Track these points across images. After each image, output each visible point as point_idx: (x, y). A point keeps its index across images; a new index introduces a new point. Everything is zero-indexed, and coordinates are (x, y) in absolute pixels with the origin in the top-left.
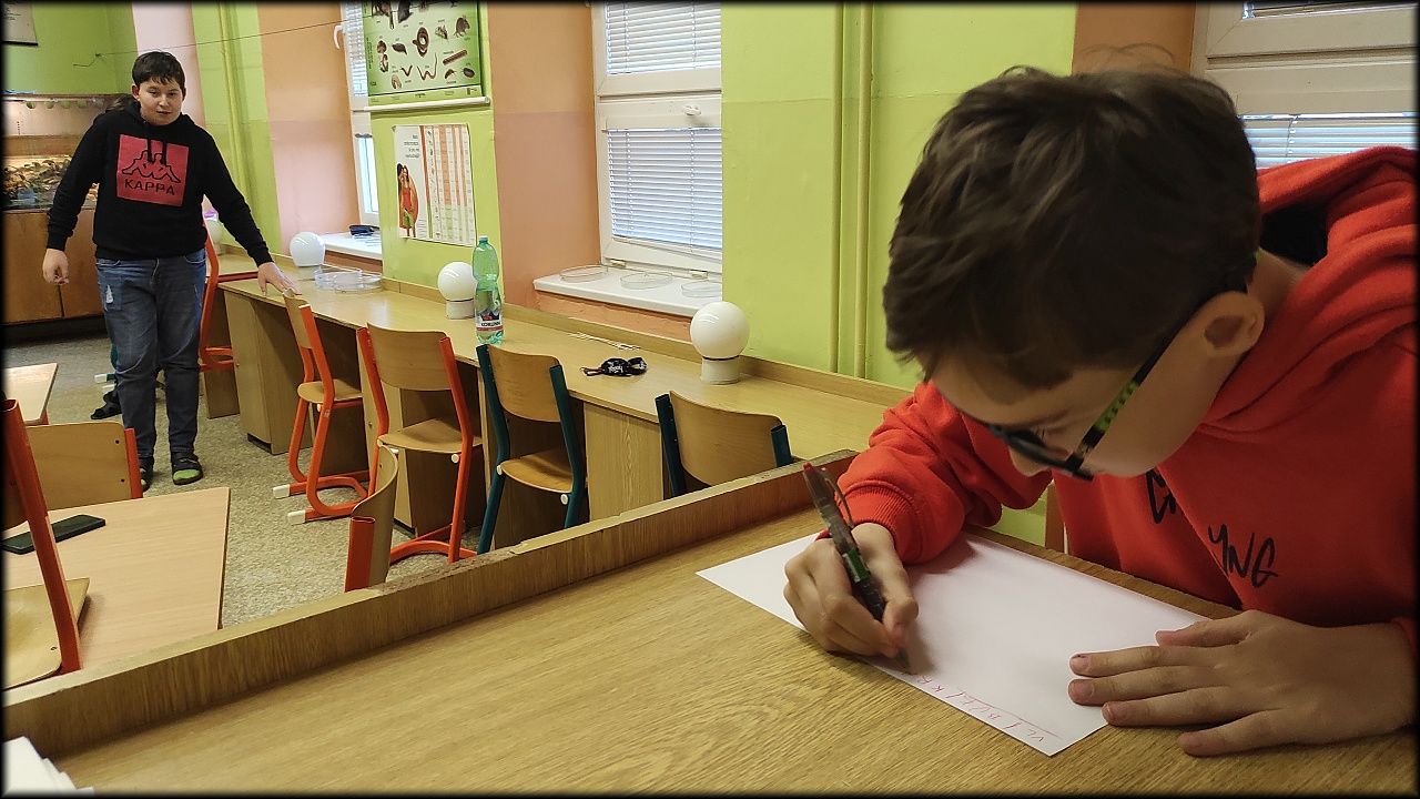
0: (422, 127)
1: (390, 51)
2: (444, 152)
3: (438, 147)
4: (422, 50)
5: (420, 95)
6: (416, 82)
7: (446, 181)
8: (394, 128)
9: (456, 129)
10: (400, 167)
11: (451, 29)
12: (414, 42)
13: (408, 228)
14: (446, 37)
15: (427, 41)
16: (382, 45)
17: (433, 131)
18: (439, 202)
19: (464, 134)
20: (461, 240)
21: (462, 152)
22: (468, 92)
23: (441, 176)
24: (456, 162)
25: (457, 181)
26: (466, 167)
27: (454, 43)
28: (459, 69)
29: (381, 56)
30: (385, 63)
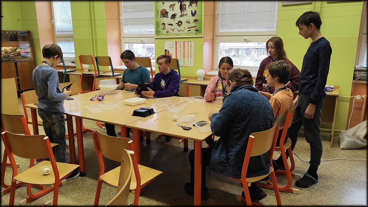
0: (176, 42)
1: (166, 25)
2: (184, 47)
3: (182, 46)
4: (179, 25)
5: (178, 35)
6: (176, 31)
7: (184, 53)
8: (165, 42)
9: (189, 42)
10: (166, 50)
11: (192, 21)
12: (176, 23)
14: (189, 23)
15: (181, 23)
16: (164, 24)
17: (180, 42)
18: (181, 57)
19: (193, 43)
20: (188, 65)
21: (191, 47)
22: (196, 35)
23: (182, 52)
24: (188, 49)
25: (188, 53)
26: (192, 50)
27: (192, 24)
28: (193, 30)
29: (163, 26)
30: (164, 28)
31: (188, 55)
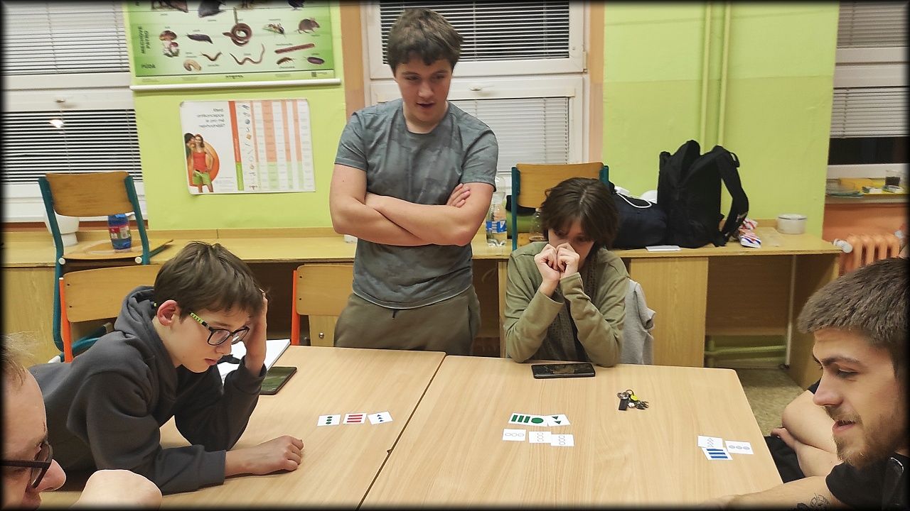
0: (232, 104)
1: (184, 44)
2: (268, 121)
3: (259, 117)
4: (236, 40)
5: (234, 76)
6: (226, 64)
7: (270, 144)
8: (181, 104)
9: (289, 105)
10: (188, 137)
11: (290, 26)
12: (225, 34)
13: (201, 184)
14: (282, 32)
15: (248, 32)
17: (249, 106)
18: (257, 160)
19: (303, 107)
20: (291, 187)
21: (296, 120)
22: (314, 75)
23: (261, 140)
24: (286, 129)
25: (287, 143)
26: (302, 132)
27: (294, 37)
28: (299, 58)
29: (167, 43)
30: (174, 49)
31: (288, 150)
